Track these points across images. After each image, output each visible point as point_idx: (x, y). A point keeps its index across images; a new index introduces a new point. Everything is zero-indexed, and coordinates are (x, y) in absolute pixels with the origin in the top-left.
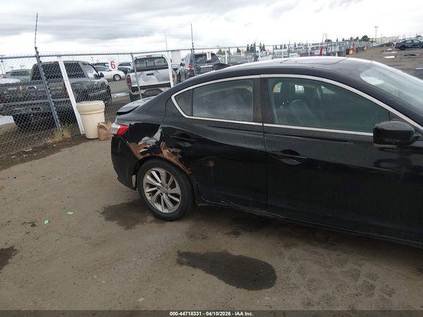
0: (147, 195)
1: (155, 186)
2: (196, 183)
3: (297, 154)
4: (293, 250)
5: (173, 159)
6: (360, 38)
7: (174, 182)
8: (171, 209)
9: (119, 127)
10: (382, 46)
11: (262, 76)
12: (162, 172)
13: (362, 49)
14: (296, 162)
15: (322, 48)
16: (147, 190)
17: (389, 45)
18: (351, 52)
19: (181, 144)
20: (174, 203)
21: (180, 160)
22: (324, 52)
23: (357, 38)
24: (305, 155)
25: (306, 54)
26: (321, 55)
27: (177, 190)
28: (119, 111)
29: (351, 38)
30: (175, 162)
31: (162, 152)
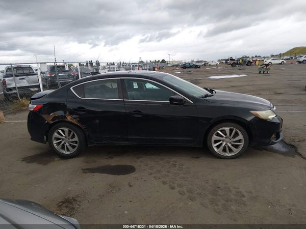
0: (55, 145)
1: (61, 139)
2: (88, 133)
3: (140, 112)
4: (141, 159)
5: (74, 121)
6: (160, 61)
7: (74, 134)
8: (72, 151)
9: (35, 106)
10: (173, 66)
11: (121, 78)
12: (66, 129)
13: (162, 68)
14: (141, 116)
15: (139, 66)
16: (55, 142)
17: (177, 66)
18: (156, 69)
19: (79, 113)
20: (73, 147)
21: (78, 121)
22: (141, 69)
23: (159, 61)
24: (144, 112)
25: (130, 69)
26: (139, 70)
27: (76, 139)
28: (32, 97)
29: (155, 61)
30: (76, 123)
31: (66, 118)
